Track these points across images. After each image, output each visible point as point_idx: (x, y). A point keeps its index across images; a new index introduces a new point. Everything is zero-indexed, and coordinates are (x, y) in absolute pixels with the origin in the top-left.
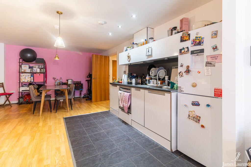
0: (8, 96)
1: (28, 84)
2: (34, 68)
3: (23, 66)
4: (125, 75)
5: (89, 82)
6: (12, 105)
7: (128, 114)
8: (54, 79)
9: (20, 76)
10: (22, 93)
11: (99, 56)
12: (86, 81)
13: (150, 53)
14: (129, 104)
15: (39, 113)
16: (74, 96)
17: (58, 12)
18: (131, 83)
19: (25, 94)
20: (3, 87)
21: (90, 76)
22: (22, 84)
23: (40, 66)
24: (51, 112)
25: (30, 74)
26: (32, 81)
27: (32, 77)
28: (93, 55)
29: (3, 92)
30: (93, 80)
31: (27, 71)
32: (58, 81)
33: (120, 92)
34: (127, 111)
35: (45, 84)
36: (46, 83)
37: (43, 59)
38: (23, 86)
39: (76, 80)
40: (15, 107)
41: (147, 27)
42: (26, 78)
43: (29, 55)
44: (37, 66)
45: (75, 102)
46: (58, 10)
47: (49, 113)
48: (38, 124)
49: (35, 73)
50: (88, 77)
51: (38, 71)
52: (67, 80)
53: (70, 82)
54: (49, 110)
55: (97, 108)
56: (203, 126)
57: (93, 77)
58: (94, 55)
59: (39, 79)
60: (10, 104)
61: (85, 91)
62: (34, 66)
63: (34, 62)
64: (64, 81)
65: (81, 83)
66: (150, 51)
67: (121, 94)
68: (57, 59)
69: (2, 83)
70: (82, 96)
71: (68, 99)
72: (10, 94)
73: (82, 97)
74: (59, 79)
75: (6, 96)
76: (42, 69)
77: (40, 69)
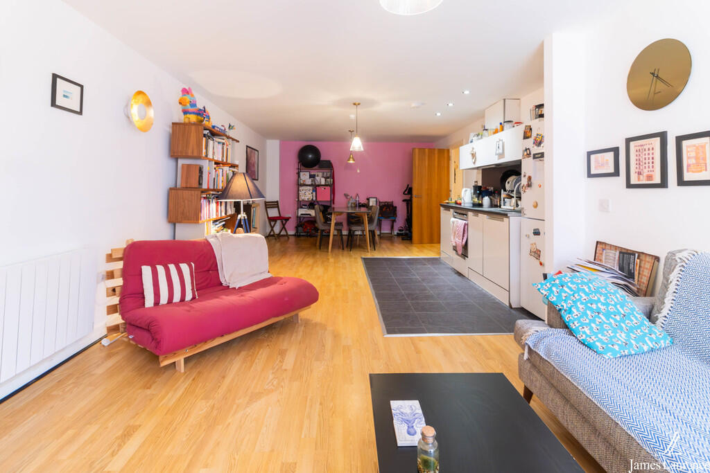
0: (284, 222)
1: (308, 204)
2: (317, 178)
3: (301, 174)
4: (466, 191)
5: (409, 203)
6: (290, 237)
7: (465, 259)
8: (346, 196)
9: (298, 190)
10: (300, 217)
11: (427, 150)
12: (404, 201)
13: (501, 151)
14: (464, 241)
15: (328, 249)
16: (380, 230)
17: (355, 104)
18: (481, 205)
19: (305, 220)
20: (278, 207)
21: (409, 191)
22: (301, 205)
23: (325, 174)
24: (343, 249)
25: (311, 188)
26: (314, 199)
27: (314, 193)
28: (413, 149)
29: (277, 215)
30: (414, 200)
31: (307, 183)
32: (352, 201)
33: (453, 219)
34: (460, 252)
35: (333, 206)
36: (334, 203)
37: (329, 161)
38: (302, 208)
39: (385, 198)
40: (292, 239)
41: (505, 100)
42: (307, 194)
43: (310, 156)
44: (320, 174)
45: (382, 241)
46: (355, 102)
47: (341, 250)
48: (328, 259)
49: (319, 186)
50: (406, 192)
51: (323, 182)
52: (368, 199)
53: (372, 202)
54: (339, 247)
55: (418, 252)
56: (541, 264)
57: (414, 193)
58: (417, 151)
59: (324, 196)
60: (287, 235)
61: (400, 222)
62: (316, 174)
63: (316, 167)
64: (363, 201)
65: (393, 206)
66: (501, 147)
67: (453, 222)
68: (351, 162)
69: (277, 202)
70: (396, 232)
71: (369, 231)
72: (287, 219)
73: (396, 234)
74: (354, 196)
75: (282, 222)
76: (328, 178)
77: (326, 178)
